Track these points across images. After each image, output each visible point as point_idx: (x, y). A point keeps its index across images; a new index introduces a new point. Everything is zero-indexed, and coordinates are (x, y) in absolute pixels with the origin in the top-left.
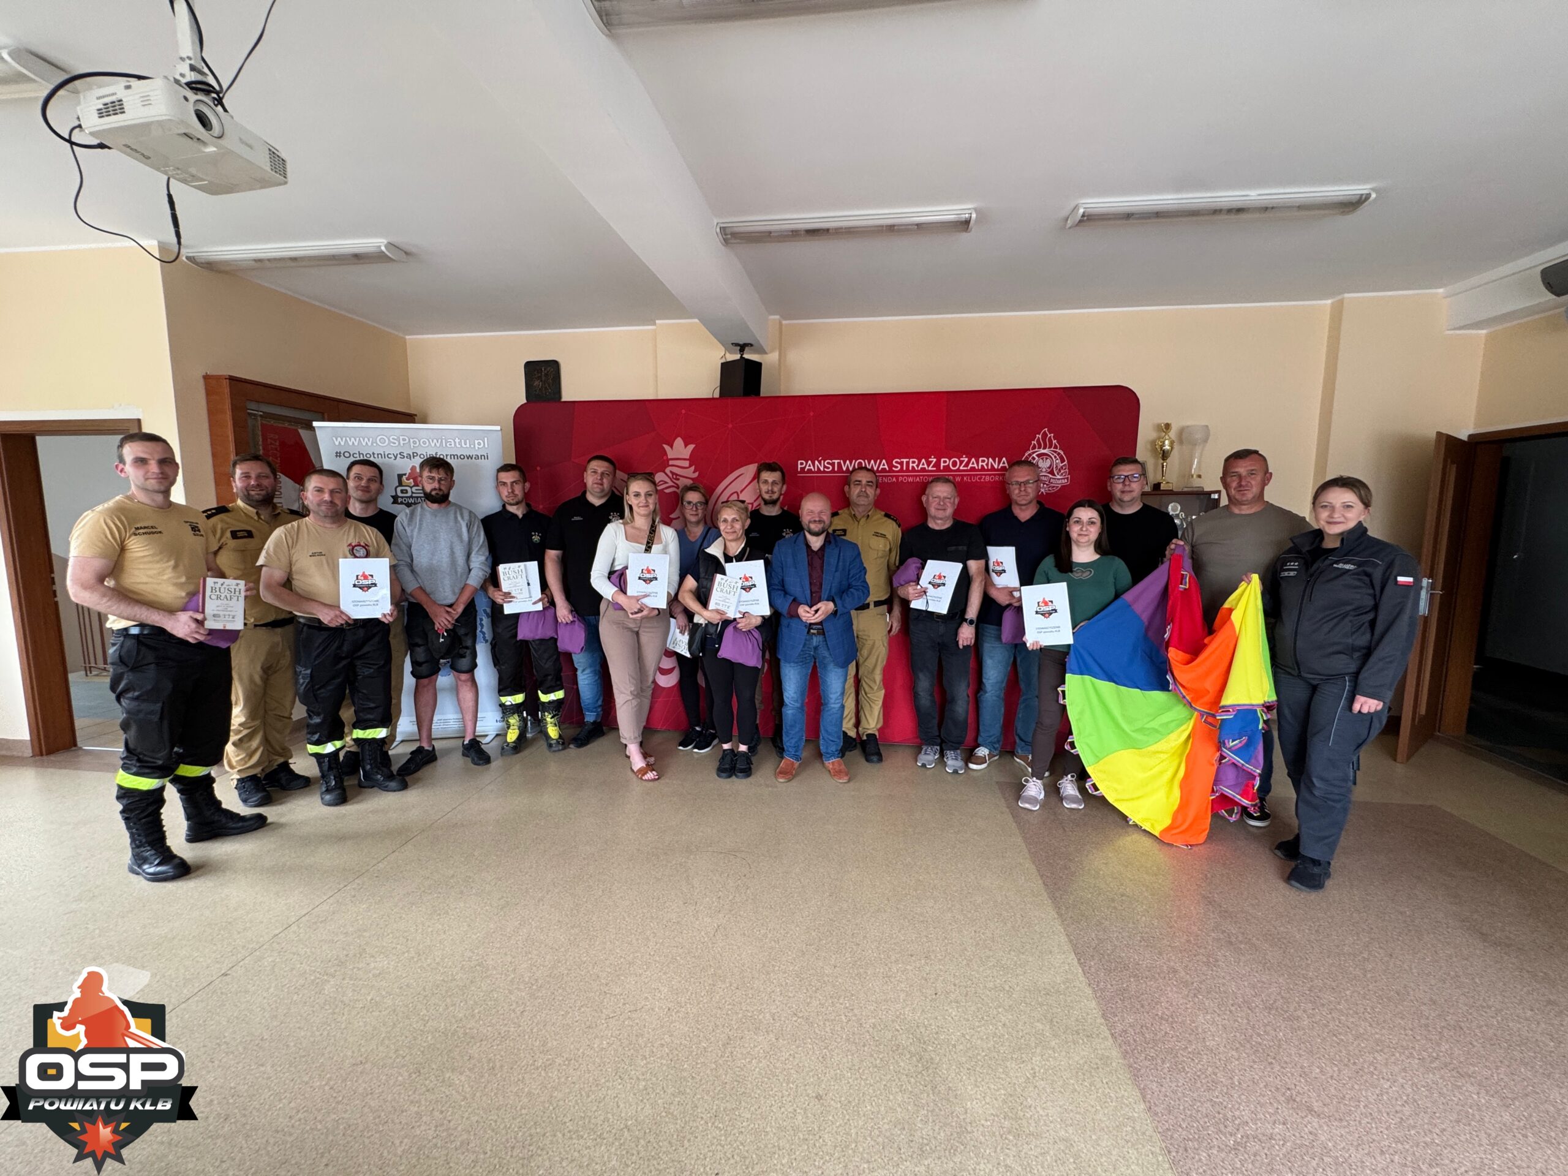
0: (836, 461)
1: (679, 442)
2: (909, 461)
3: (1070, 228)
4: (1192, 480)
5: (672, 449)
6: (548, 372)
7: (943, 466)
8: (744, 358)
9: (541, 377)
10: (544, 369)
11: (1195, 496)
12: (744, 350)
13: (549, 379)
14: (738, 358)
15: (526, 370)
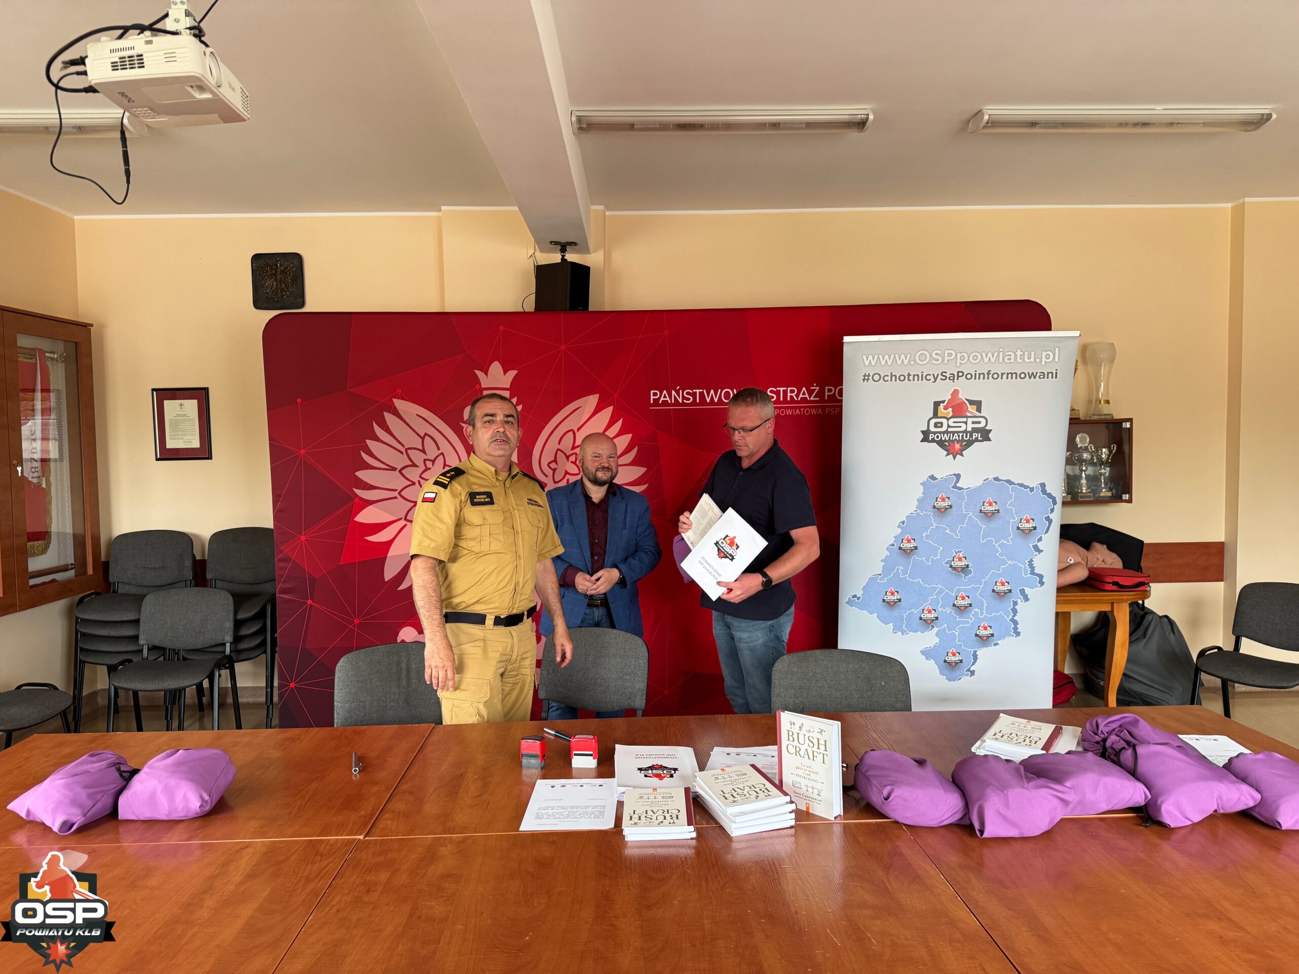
0: (698, 391)
1: (496, 368)
2: (787, 390)
3: (971, 133)
4: (1100, 406)
5: (487, 375)
6: (286, 269)
7: (828, 395)
8: (566, 260)
9: (275, 275)
10: (280, 264)
11: (1104, 425)
12: (566, 250)
13: (287, 278)
14: (559, 261)
15: (254, 265)
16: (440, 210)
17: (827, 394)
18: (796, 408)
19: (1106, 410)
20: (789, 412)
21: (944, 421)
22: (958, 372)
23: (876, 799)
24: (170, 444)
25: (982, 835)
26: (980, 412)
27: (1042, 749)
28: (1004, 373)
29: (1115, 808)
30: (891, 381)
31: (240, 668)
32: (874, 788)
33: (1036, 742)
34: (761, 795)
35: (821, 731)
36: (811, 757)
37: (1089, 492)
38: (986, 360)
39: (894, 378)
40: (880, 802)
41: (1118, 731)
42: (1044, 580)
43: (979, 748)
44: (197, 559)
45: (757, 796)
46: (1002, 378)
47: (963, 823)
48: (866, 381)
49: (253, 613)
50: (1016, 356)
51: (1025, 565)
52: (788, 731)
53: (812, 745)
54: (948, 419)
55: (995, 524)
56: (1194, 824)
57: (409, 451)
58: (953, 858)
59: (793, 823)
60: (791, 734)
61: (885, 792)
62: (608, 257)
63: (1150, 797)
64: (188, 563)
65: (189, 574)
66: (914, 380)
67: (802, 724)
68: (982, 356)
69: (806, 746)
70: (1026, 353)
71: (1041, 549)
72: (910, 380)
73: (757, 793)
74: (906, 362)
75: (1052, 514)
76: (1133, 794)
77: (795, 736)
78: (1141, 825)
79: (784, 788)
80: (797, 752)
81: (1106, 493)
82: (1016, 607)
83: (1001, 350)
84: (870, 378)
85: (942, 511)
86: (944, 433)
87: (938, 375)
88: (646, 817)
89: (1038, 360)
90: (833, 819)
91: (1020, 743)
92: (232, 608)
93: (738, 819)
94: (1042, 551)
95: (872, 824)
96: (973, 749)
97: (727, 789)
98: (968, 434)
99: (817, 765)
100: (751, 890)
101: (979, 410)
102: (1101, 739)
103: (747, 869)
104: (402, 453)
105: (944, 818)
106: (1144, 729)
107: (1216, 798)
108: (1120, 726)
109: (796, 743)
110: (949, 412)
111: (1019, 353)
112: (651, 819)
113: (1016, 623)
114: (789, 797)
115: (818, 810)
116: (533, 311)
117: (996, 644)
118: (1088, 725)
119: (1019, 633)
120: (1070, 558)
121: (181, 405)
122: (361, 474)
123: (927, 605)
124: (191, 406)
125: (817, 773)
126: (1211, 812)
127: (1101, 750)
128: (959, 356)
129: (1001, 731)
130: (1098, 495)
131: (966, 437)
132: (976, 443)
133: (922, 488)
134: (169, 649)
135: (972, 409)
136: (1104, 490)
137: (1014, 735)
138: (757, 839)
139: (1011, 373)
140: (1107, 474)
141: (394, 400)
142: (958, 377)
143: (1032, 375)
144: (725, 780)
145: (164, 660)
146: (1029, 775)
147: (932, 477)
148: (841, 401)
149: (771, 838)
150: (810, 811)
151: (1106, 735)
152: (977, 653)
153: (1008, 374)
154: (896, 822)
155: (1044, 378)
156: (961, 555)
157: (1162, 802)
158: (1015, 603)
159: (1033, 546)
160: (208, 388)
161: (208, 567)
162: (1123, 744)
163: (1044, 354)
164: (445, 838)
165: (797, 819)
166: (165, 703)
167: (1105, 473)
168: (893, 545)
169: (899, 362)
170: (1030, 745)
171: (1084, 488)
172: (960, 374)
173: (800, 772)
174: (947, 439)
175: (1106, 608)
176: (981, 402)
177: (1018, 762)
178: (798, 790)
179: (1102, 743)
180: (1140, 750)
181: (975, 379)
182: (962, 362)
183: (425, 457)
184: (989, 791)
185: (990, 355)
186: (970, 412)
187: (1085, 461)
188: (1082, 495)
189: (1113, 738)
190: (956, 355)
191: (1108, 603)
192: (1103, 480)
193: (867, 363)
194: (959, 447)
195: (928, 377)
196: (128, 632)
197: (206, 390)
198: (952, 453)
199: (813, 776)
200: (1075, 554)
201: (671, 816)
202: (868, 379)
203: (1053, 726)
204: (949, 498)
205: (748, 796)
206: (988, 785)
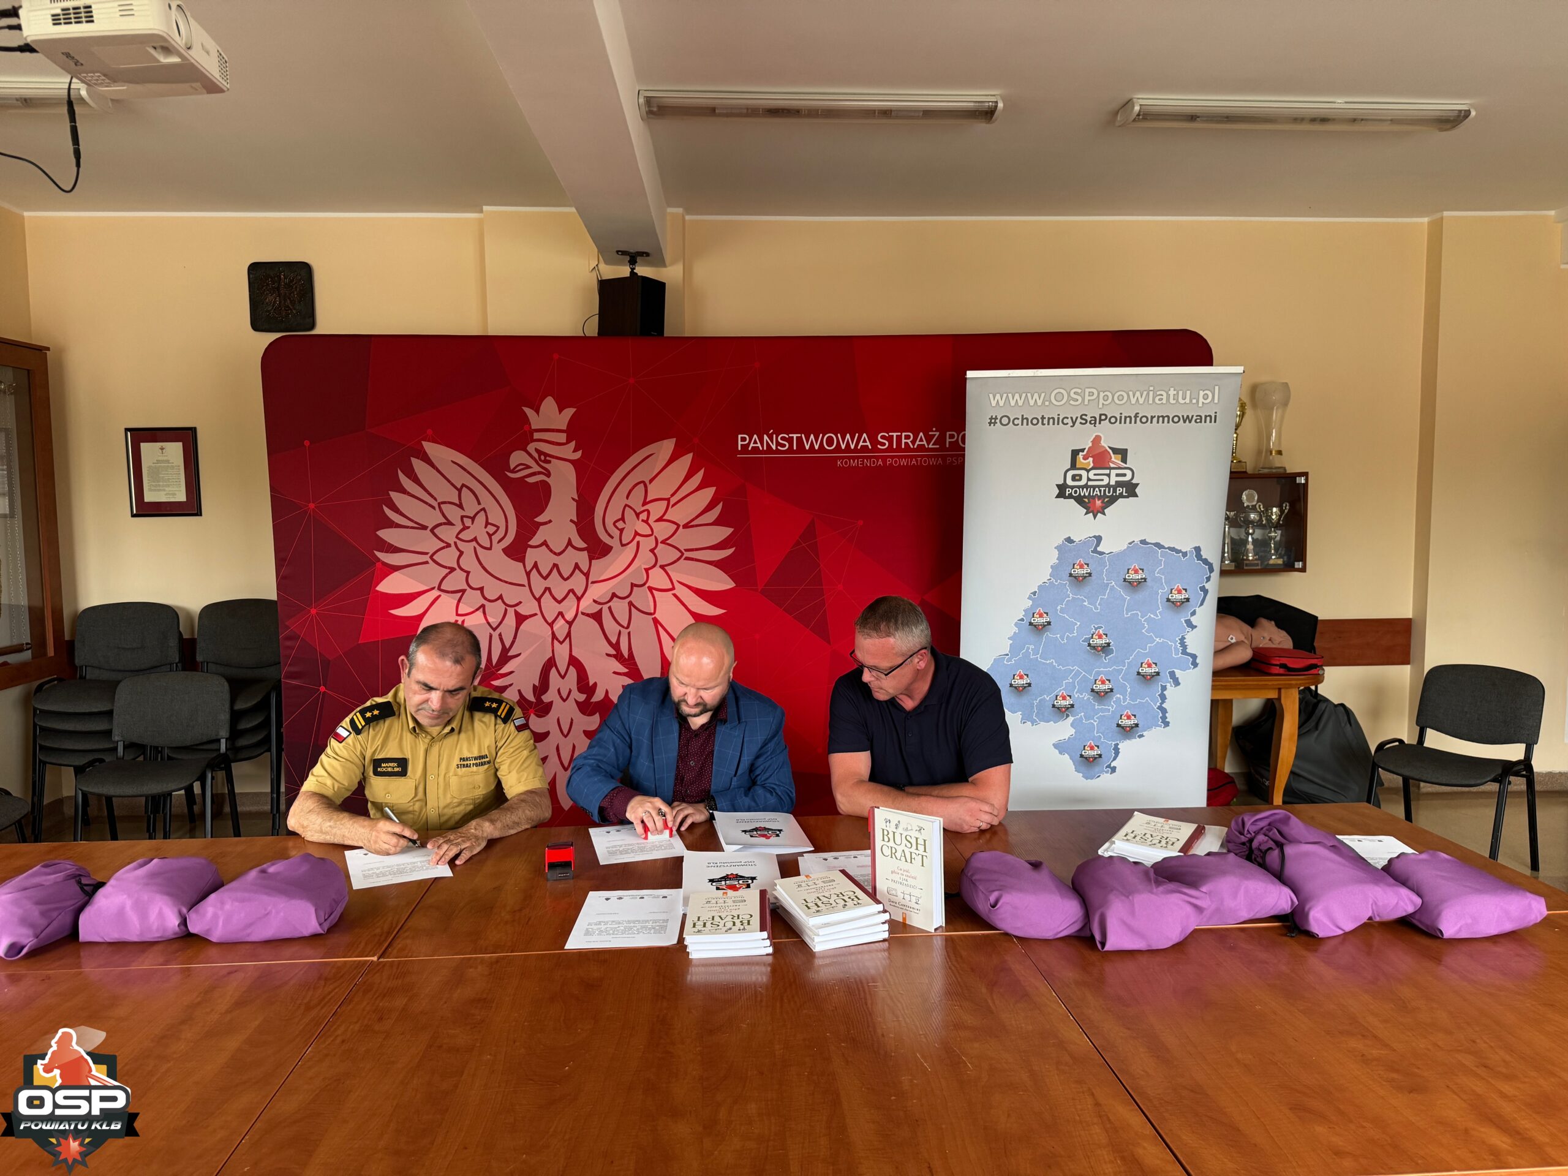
0: (795, 436)
1: (549, 405)
2: (901, 435)
3: (1120, 126)
4: (1271, 458)
5: (538, 414)
6: (291, 281)
7: (950, 442)
8: (636, 274)
9: (278, 289)
10: (284, 275)
11: (1276, 479)
12: (637, 262)
13: (293, 292)
14: (628, 275)
15: (251, 276)
16: (481, 211)
17: (948, 440)
18: (911, 457)
19: (1277, 462)
20: (904, 462)
21: (1084, 473)
22: (1101, 415)
23: (982, 906)
24: (149, 497)
25: (1103, 948)
26: (1126, 463)
27: (1179, 852)
28: (1155, 416)
29: (1258, 916)
30: (1022, 424)
31: (239, 769)
32: (980, 894)
33: (1173, 843)
34: (850, 903)
35: (920, 829)
36: (909, 860)
37: (1256, 560)
38: (1133, 401)
39: (1025, 421)
40: (987, 911)
41: (1266, 831)
42: (1198, 661)
43: (1106, 850)
44: (184, 637)
45: (845, 905)
46: (1151, 422)
47: (1083, 934)
48: (992, 425)
49: (254, 703)
50: (1168, 396)
51: (1175, 645)
52: (883, 830)
53: (909, 845)
54: (1088, 471)
55: (1141, 595)
56: (1346, 934)
57: (442, 505)
58: (1069, 974)
59: (886, 935)
60: (886, 833)
61: (992, 898)
62: (687, 272)
63: (1296, 902)
64: (173, 643)
65: (175, 657)
66: (1048, 424)
67: (899, 822)
68: (1128, 396)
69: (903, 847)
70: (1181, 393)
71: (1194, 623)
72: (1044, 424)
73: (845, 901)
74: (1039, 403)
75: (1209, 583)
76: (1278, 899)
77: (891, 836)
78: (1285, 935)
79: (878, 897)
80: (893, 854)
81: (1276, 560)
82: (1164, 692)
83: (1151, 388)
84: (998, 421)
85: (1079, 580)
86: (1083, 487)
87: (1077, 418)
88: (712, 924)
89: (1194, 401)
90: (933, 931)
91: (1154, 844)
92: (227, 696)
93: (821, 932)
94: (1196, 627)
95: (978, 936)
96: (1100, 852)
97: (811, 898)
98: (1112, 489)
99: (915, 868)
100: (833, 1011)
101: (1124, 460)
102: (1247, 839)
103: (829, 988)
104: (433, 507)
105: (1061, 929)
106: (1296, 826)
107: (1370, 903)
108: (1269, 824)
109: (891, 844)
110: (1089, 462)
111: (1172, 392)
112: (718, 926)
113: (1164, 711)
114: (882, 905)
115: (917, 921)
116: (596, 335)
117: (1141, 736)
118: (1233, 823)
119: (1169, 722)
120: (1231, 636)
121: (162, 449)
122: (385, 534)
123: (1061, 691)
124: (174, 451)
125: (915, 878)
126: (1365, 920)
127: (1247, 853)
128: (1102, 395)
129: (1133, 831)
130: (1266, 563)
131: (1109, 493)
132: (1120, 499)
133: (1056, 552)
134: (151, 747)
135: (1116, 459)
136: (1273, 557)
137: (1148, 836)
138: (844, 955)
139: (1162, 416)
140: (1278, 538)
141: (423, 443)
142: (1101, 420)
143: (1188, 419)
144: (810, 888)
145: (145, 759)
146: (1160, 879)
147: (1069, 540)
148: (964, 449)
149: (860, 953)
150: (907, 923)
151: (1253, 834)
152: (1119, 747)
153: (1159, 417)
154: (1006, 934)
155: (1201, 422)
156: (1101, 632)
157: (1310, 909)
158: (1164, 688)
159: (1186, 621)
160: (195, 428)
161: (198, 647)
162: (1271, 844)
163: (1202, 394)
164: (476, 958)
165: (890, 931)
166: (146, 812)
167: (1276, 537)
168: (1022, 620)
169: (1032, 403)
170: (1166, 847)
171: (1250, 555)
172: (1103, 418)
173: (896, 877)
174: (1087, 494)
175: (1273, 695)
176: (1127, 450)
177: (1150, 866)
178: (893, 898)
179: (1248, 845)
180: (1289, 850)
181: (1120, 423)
182: (1105, 403)
183: (464, 513)
184: (1111, 897)
185: (1138, 394)
186: (1114, 463)
187: (1252, 522)
188: (1247, 562)
189: (1261, 838)
190: (1099, 394)
191: (1276, 688)
192: (1273, 546)
193: (994, 403)
194: (1100, 504)
195: (1065, 421)
196: (100, 726)
197: (193, 430)
198: (1092, 512)
199: (911, 882)
200: (1237, 632)
201: (741, 922)
202: (995, 423)
203: (1194, 826)
204: (1088, 565)
205: (834, 904)
206: (1112, 890)
